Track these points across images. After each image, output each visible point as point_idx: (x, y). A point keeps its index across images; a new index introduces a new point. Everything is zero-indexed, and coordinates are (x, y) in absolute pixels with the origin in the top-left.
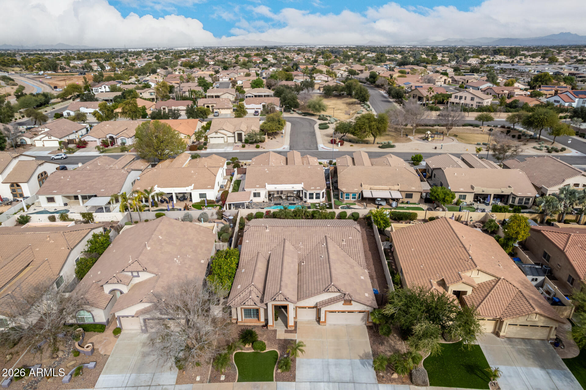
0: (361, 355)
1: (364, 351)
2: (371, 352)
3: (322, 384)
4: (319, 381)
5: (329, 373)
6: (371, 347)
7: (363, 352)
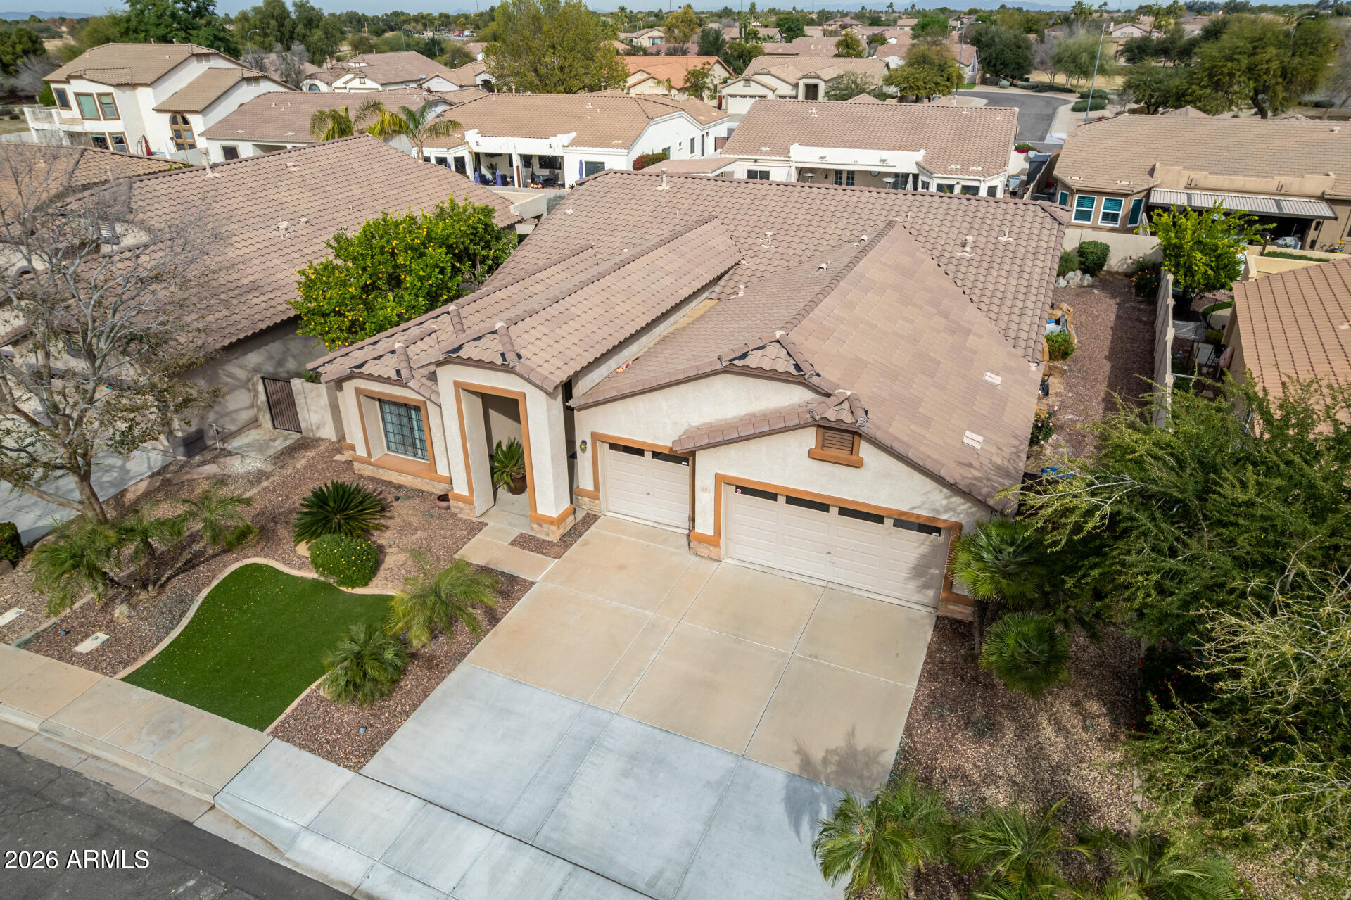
0: (817, 754)
1: (852, 734)
2: (889, 757)
3: (479, 839)
4: (481, 814)
5: (563, 789)
6: (909, 730)
7: (836, 740)
